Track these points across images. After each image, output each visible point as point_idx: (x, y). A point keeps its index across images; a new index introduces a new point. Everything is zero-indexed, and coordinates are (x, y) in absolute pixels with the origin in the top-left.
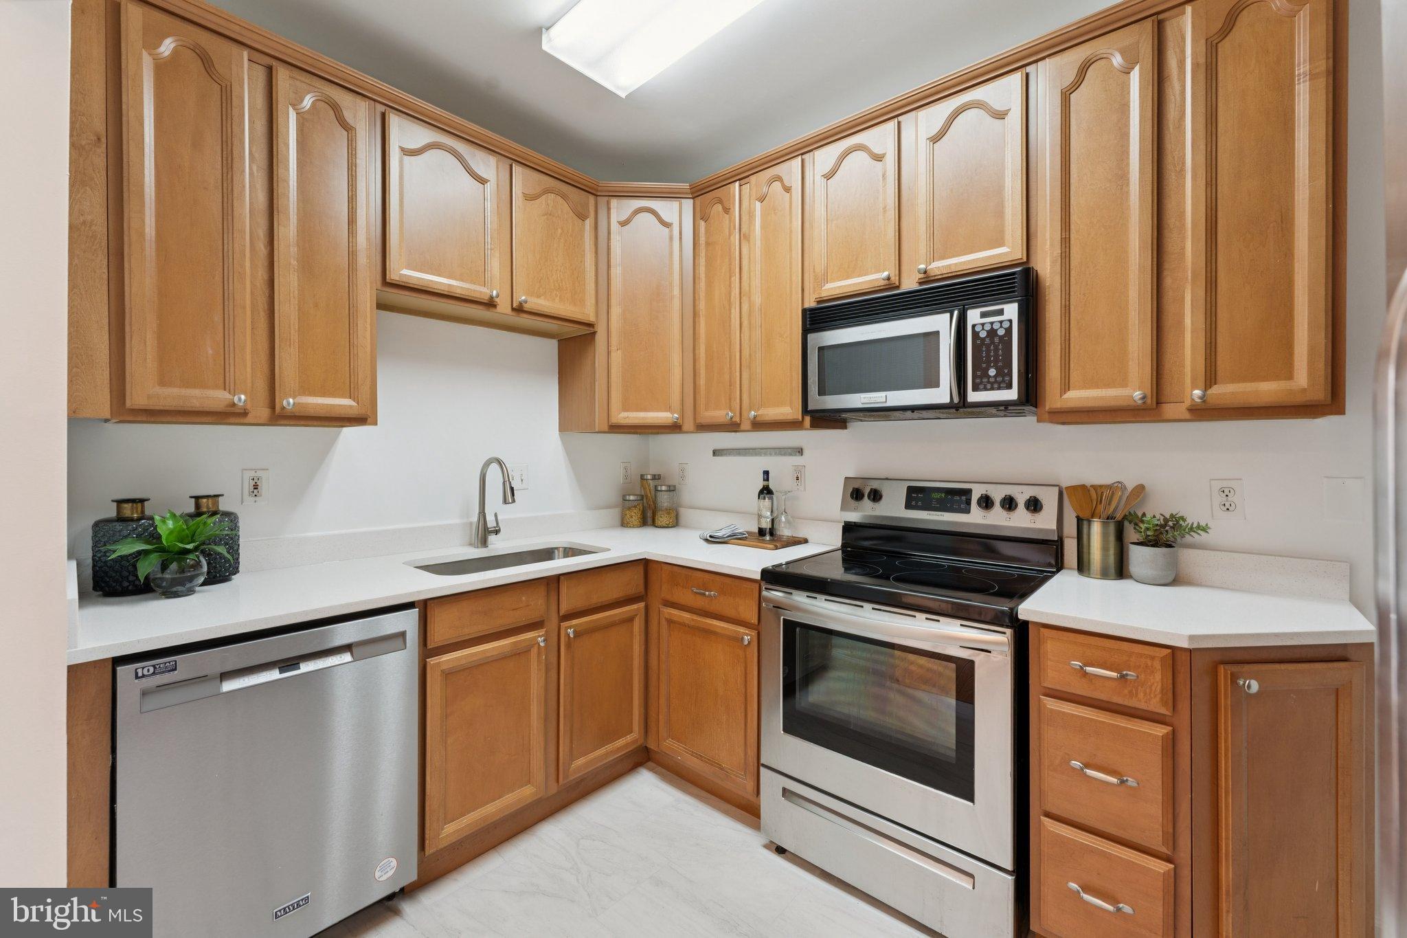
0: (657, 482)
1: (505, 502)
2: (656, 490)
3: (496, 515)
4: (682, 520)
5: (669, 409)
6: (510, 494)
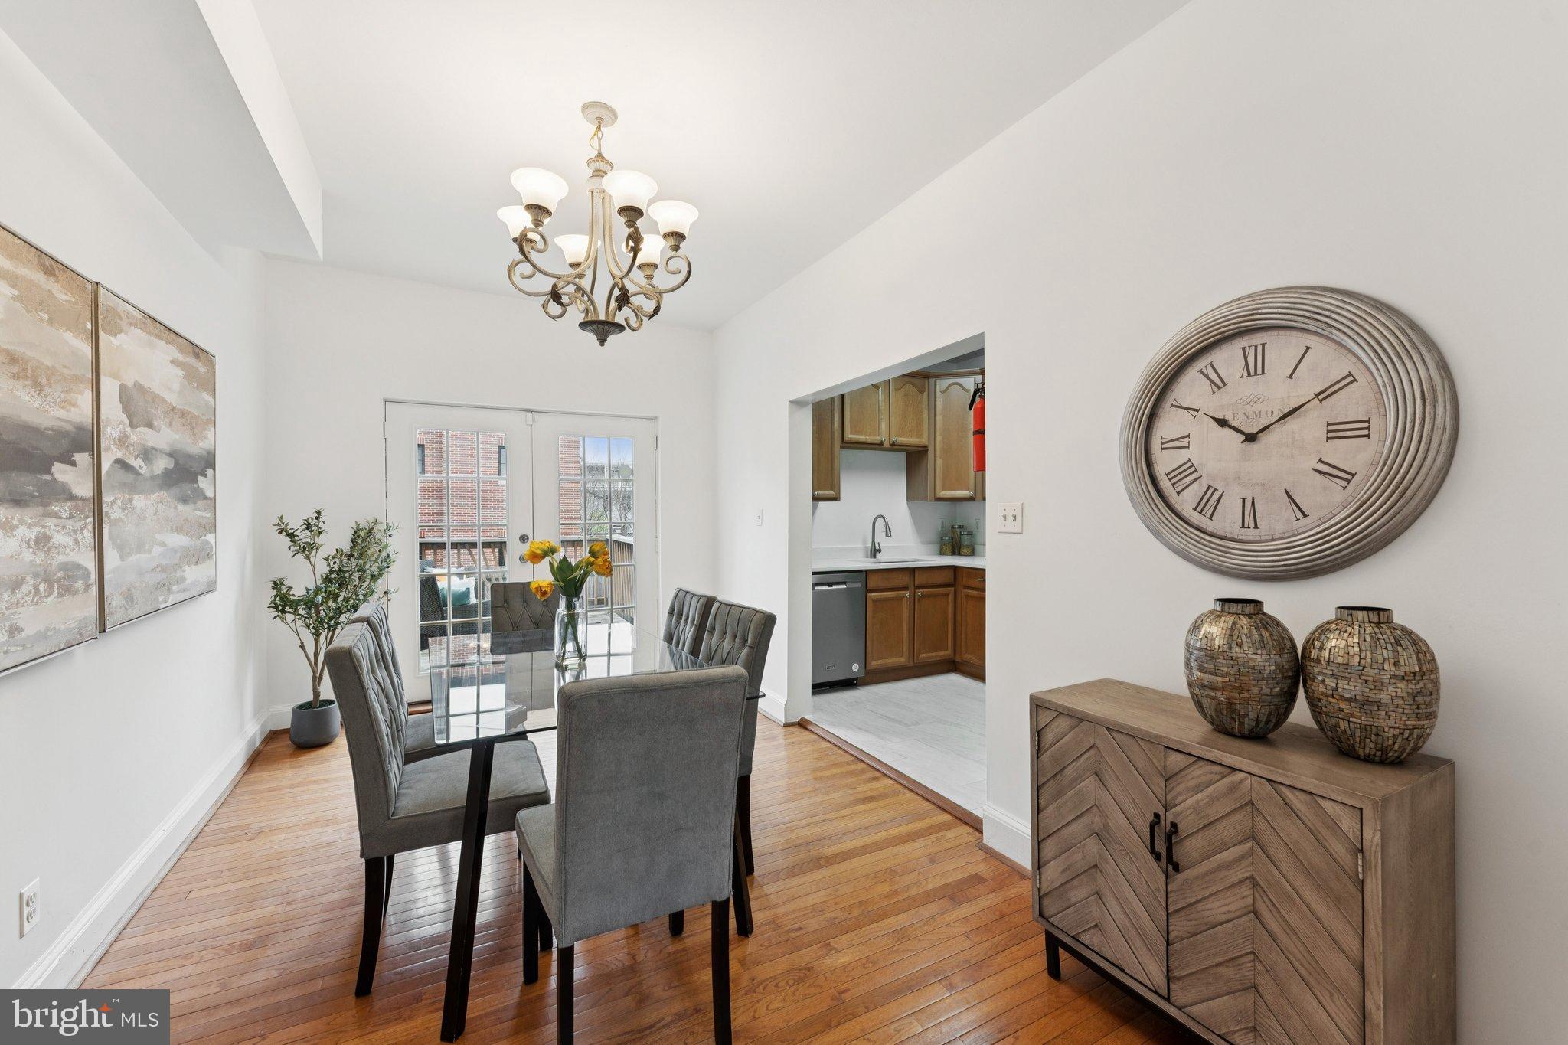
0: (961, 530)
1: (887, 536)
2: (961, 534)
3: (880, 543)
4: (977, 552)
5: (968, 489)
6: (888, 533)
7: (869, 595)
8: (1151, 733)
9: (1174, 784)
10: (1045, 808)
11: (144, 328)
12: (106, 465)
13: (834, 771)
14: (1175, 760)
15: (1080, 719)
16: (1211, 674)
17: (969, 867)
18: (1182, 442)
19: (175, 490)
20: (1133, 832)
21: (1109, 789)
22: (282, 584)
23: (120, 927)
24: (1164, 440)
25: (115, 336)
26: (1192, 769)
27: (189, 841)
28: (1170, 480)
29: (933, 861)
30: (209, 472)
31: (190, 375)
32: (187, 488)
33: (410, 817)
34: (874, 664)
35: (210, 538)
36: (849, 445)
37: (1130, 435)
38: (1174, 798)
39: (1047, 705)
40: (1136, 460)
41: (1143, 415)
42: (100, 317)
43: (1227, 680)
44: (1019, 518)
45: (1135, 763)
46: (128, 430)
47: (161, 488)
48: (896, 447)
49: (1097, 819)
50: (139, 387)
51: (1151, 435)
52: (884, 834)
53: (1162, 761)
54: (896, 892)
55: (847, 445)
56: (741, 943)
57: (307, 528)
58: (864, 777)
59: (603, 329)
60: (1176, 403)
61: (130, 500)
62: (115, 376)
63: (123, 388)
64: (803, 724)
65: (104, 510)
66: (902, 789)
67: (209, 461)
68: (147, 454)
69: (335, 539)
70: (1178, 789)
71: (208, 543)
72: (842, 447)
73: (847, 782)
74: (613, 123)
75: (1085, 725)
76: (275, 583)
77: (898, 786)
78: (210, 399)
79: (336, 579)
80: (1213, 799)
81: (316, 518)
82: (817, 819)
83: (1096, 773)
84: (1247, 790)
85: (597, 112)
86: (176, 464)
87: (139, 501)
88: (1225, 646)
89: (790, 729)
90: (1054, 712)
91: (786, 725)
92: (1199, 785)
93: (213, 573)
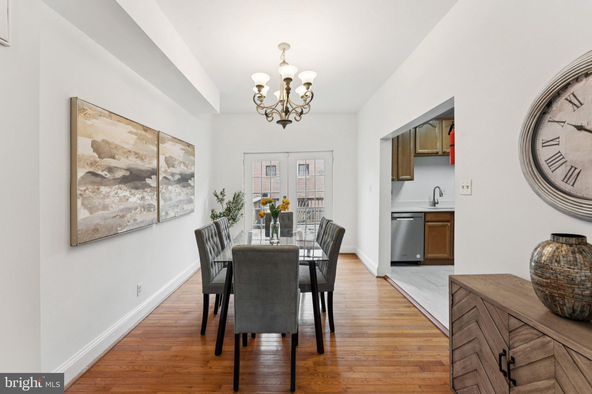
1: (440, 196)
3: (437, 200)
6: (441, 195)
7: (426, 223)
8: (501, 305)
9: (513, 335)
10: (455, 334)
11: (172, 141)
12: (161, 178)
13: (390, 300)
14: (513, 322)
15: (470, 292)
16: (539, 276)
17: (438, 357)
18: (555, 141)
19: (181, 184)
20: (493, 357)
21: (482, 330)
22: (214, 211)
23: (163, 300)
24: (544, 142)
25: (164, 144)
26: (522, 329)
27: (184, 282)
28: (548, 164)
29: (419, 349)
30: (192, 179)
31: (187, 152)
32: (185, 183)
33: (214, 283)
34: (429, 256)
35: (192, 197)
36: (419, 155)
37: (522, 141)
38: (513, 343)
39: (456, 282)
40: (526, 154)
41: (529, 129)
42: (160, 140)
43: (549, 281)
44: (470, 187)
45: (494, 319)
46: (167, 168)
47: (177, 184)
48: (446, 154)
49: (477, 345)
50: (171, 157)
51: (537, 139)
52: (401, 331)
53: (507, 321)
54: (393, 357)
55: (417, 155)
56: (317, 356)
57: (221, 194)
58: (403, 305)
59: (284, 123)
60: (551, 120)
61: (168, 187)
62: (163, 155)
63: (166, 158)
64: (385, 278)
65: (160, 190)
66: (420, 314)
67: (192, 176)
68: (173, 175)
69: (229, 197)
70: (516, 339)
71: (191, 198)
72: (415, 156)
73: (394, 305)
74: (289, 49)
75: (472, 295)
76: (212, 210)
77: (419, 312)
78: (193, 158)
79: (229, 210)
80: (533, 349)
81: (223, 191)
82: (372, 317)
83: (477, 321)
84: (552, 348)
85: (282, 47)
86: (182, 176)
87: (170, 188)
88: (548, 261)
89: (379, 279)
90: (458, 286)
91: (378, 277)
92: (526, 339)
93: (193, 206)
